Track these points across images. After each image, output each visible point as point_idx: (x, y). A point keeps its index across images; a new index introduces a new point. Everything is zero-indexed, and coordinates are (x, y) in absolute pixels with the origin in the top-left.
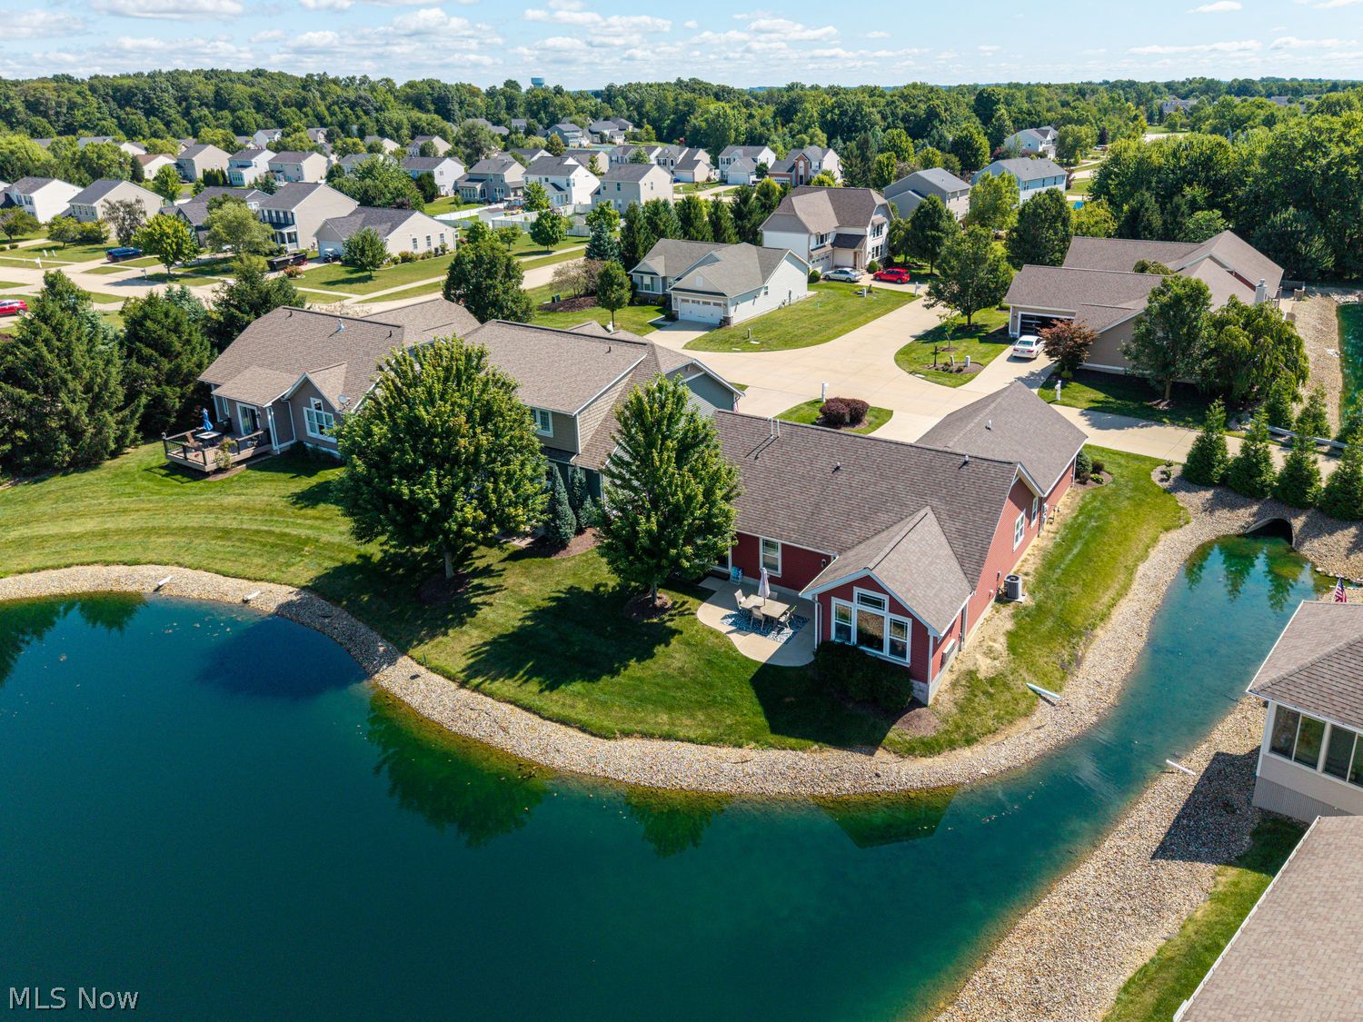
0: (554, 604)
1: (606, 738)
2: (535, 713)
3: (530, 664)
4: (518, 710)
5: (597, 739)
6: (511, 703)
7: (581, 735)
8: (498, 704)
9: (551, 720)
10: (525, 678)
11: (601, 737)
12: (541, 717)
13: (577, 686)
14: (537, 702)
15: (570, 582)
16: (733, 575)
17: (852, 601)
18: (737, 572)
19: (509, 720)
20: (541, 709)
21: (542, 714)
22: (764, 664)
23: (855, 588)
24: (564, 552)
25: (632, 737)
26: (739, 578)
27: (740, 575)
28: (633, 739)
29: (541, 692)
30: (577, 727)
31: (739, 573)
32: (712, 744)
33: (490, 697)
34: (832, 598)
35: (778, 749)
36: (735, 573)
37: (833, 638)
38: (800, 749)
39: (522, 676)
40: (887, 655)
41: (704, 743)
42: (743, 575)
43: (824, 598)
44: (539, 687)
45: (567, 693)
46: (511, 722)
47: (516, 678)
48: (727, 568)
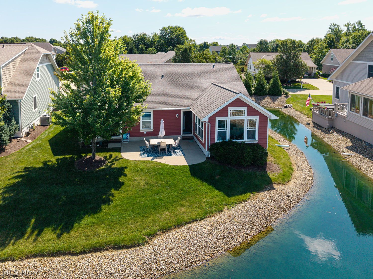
0: (20, 180)
1: (139, 245)
2: (64, 254)
3: (33, 220)
4: (46, 259)
5: (134, 249)
6: (35, 256)
7: (119, 252)
8: (22, 263)
9: (84, 253)
10: (36, 232)
11: (135, 246)
12: (72, 254)
13: (87, 220)
14: (61, 244)
15: (21, 166)
16: (124, 138)
17: (227, 116)
18: (127, 136)
19: (43, 272)
20: (69, 248)
21: (73, 251)
22: (189, 166)
23: (229, 108)
24: (4, 153)
25: (157, 236)
26: (128, 139)
27: (129, 137)
28: (159, 236)
29: (59, 236)
30: (111, 247)
31: (128, 136)
32: (208, 217)
33: (9, 261)
34: (216, 117)
35: (239, 204)
36: (125, 137)
37: (216, 140)
38: (248, 199)
39: (32, 232)
40: (246, 140)
41: (203, 218)
42: (130, 137)
43: (212, 119)
44: (55, 233)
45: (83, 228)
46: (47, 272)
47: (27, 235)
48: (119, 136)
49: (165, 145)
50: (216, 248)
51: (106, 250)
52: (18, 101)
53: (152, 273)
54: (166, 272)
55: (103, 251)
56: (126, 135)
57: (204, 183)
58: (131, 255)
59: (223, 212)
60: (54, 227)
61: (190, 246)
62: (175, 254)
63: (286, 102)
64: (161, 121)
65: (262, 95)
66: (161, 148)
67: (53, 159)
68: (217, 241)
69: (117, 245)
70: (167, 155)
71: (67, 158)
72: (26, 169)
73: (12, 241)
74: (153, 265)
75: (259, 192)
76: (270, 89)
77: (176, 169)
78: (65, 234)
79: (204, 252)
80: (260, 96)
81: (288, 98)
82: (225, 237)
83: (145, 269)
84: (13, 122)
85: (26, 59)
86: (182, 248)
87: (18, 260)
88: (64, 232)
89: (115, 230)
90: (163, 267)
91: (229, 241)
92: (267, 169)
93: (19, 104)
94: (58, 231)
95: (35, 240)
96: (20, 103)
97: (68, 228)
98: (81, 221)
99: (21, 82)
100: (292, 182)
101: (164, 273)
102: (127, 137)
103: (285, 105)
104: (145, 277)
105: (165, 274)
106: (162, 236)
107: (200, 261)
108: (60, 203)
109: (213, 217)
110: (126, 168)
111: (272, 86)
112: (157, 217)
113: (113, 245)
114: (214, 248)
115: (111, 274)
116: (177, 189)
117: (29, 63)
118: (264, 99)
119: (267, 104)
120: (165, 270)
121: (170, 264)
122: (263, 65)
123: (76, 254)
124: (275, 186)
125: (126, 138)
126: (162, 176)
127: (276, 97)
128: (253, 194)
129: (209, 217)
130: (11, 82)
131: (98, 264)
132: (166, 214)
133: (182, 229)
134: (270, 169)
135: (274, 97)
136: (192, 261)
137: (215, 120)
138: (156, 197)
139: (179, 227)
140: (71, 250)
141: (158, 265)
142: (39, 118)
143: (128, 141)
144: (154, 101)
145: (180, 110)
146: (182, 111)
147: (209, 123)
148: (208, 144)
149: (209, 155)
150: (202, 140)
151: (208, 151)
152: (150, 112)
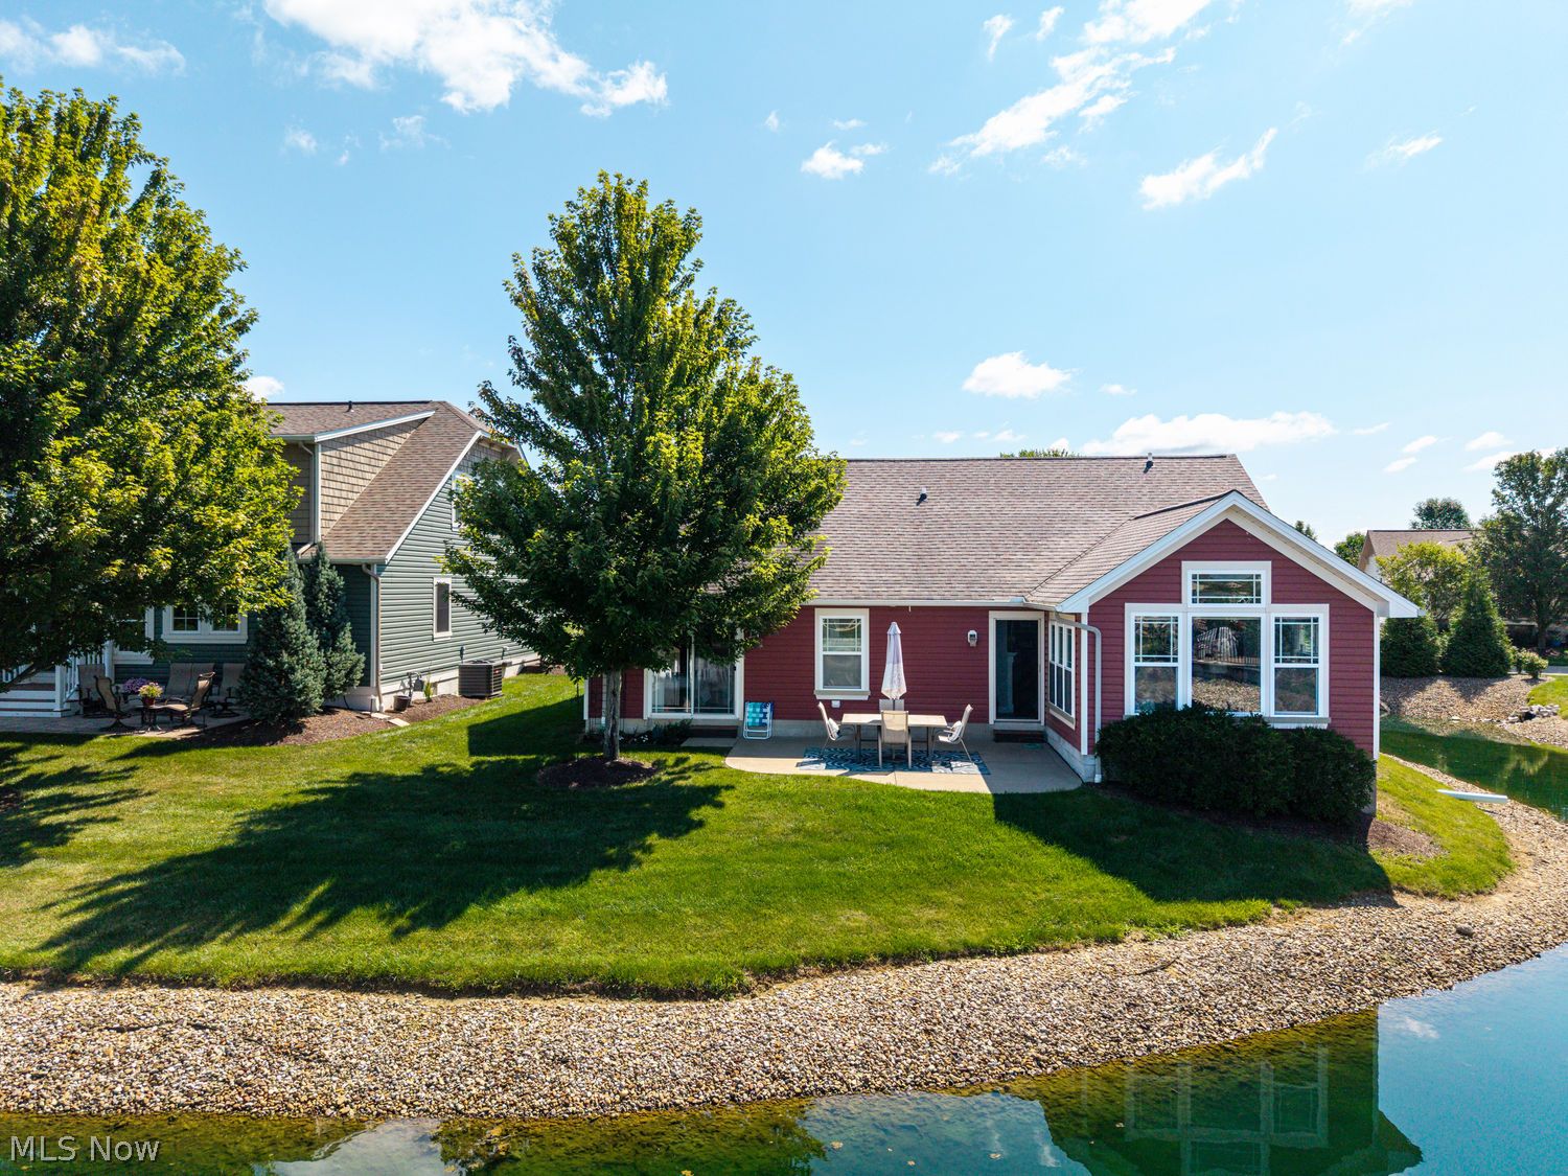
0: (324, 797)
3: (324, 888)
4: (331, 995)
5: (687, 1004)
8: (237, 996)
10: (318, 919)
11: (691, 996)
13: (523, 901)
15: (344, 770)
16: (750, 720)
17: (1179, 601)
18: (761, 712)
19: (305, 1025)
20: (426, 970)
21: (437, 981)
22: (996, 796)
23: (1185, 564)
24: (297, 737)
25: (795, 979)
26: (765, 725)
27: (768, 716)
28: (803, 980)
29: (399, 934)
30: (592, 988)
31: (765, 714)
32: (1041, 948)
33: (196, 987)
34: (1128, 606)
35: (1206, 930)
36: (754, 718)
37: (1130, 709)
38: (1254, 920)
39: (307, 916)
40: (1273, 715)
41: (1018, 947)
42: (774, 717)
43: (1106, 613)
44: (387, 925)
45: (498, 921)
46: (318, 1027)
47: (283, 923)
48: (732, 712)
49: (904, 728)
50: (1056, 1045)
51: (567, 993)
52: (369, 566)
53: (740, 1082)
54: (804, 1087)
55: (558, 997)
56: (758, 710)
57: (1050, 849)
58: (665, 1019)
59: (1120, 946)
60: (388, 906)
61: (935, 1021)
62: (858, 1037)
63: (1528, 700)
64: (890, 632)
65: (1413, 676)
66: (888, 739)
67: (466, 762)
68: (1067, 1024)
69: (616, 982)
71: (515, 761)
72: (355, 776)
73: (227, 934)
74: (752, 1058)
75: (1313, 907)
76: (1451, 649)
77: (934, 799)
78: (423, 933)
79: (992, 1049)
80: (1404, 677)
81: (1541, 684)
82: (1110, 1018)
83: (712, 1064)
84: (346, 639)
85: (419, 446)
86: (897, 1023)
87: (226, 988)
88: (422, 925)
89: (621, 939)
90: (795, 1070)
91: (1124, 1030)
92: (1370, 841)
93: (373, 583)
94: (401, 922)
95: (307, 938)
96: (377, 581)
97: (439, 916)
98: (496, 901)
99: (389, 509)
100: (1499, 899)
101: (791, 1089)
102: (761, 719)
103: (1525, 708)
104: (706, 1090)
105: (798, 1095)
106: (820, 981)
107: (967, 1074)
108: (438, 856)
109: (1066, 952)
110: (729, 787)
111: (1458, 633)
112: (813, 921)
113: (601, 979)
114: (1044, 1041)
115: (564, 1062)
116: (922, 853)
117: (429, 457)
118: (1422, 689)
119: (1436, 709)
120: (800, 1079)
121: (827, 1063)
122: (1422, 565)
123: (449, 993)
124: (1399, 898)
125: (758, 720)
126: (868, 815)
127: (1479, 682)
128: (1280, 906)
129: (1048, 951)
130: (353, 510)
131: (522, 1029)
132: (858, 918)
133: (910, 971)
134: (1383, 840)
135: (1471, 682)
136: (932, 1067)
137: (1123, 614)
138: (823, 867)
139: (899, 965)
140: (432, 976)
141: (771, 1060)
142: (455, 673)
143: (764, 735)
144: (873, 575)
145: (983, 612)
146: (993, 617)
147: (1093, 629)
148: (1091, 723)
149: (1094, 773)
150: (1070, 719)
151: (1092, 757)
152: (856, 617)
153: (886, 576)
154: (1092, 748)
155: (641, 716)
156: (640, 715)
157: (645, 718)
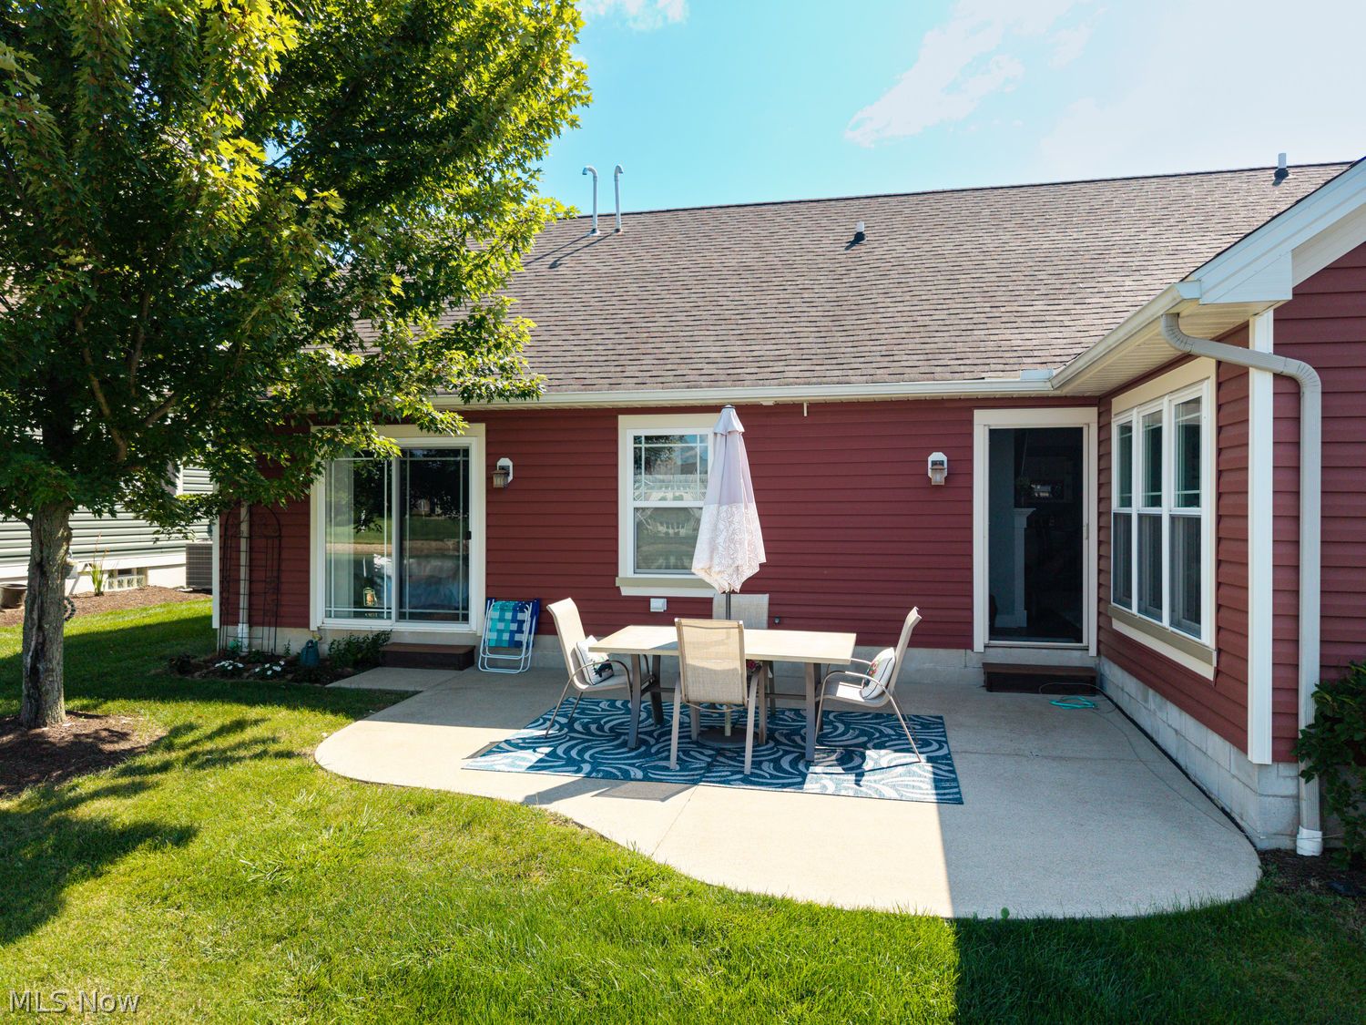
16: (494, 636)
18: (514, 620)
22: (967, 930)
26: (519, 644)
27: (526, 627)
31: (521, 623)
36: (500, 632)
42: (538, 630)
48: (466, 618)
49: (737, 666)
56: (509, 615)
66: (695, 690)
70: (747, 780)
102: (512, 633)
125: (506, 636)
142: (181, 558)
143: (514, 665)
144: (737, 349)
145: (960, 410)
146: (985, 421)
147: (1293, 367)
148: (1286, 663)
149: (1297, 823)
150: (1199, 652)
151: (1287, 770)
152: (698, 431)
153: (760, 349)
154: (1289, 746)
155: (306, 625)
156: (303, 620)
157: (313, 627)
